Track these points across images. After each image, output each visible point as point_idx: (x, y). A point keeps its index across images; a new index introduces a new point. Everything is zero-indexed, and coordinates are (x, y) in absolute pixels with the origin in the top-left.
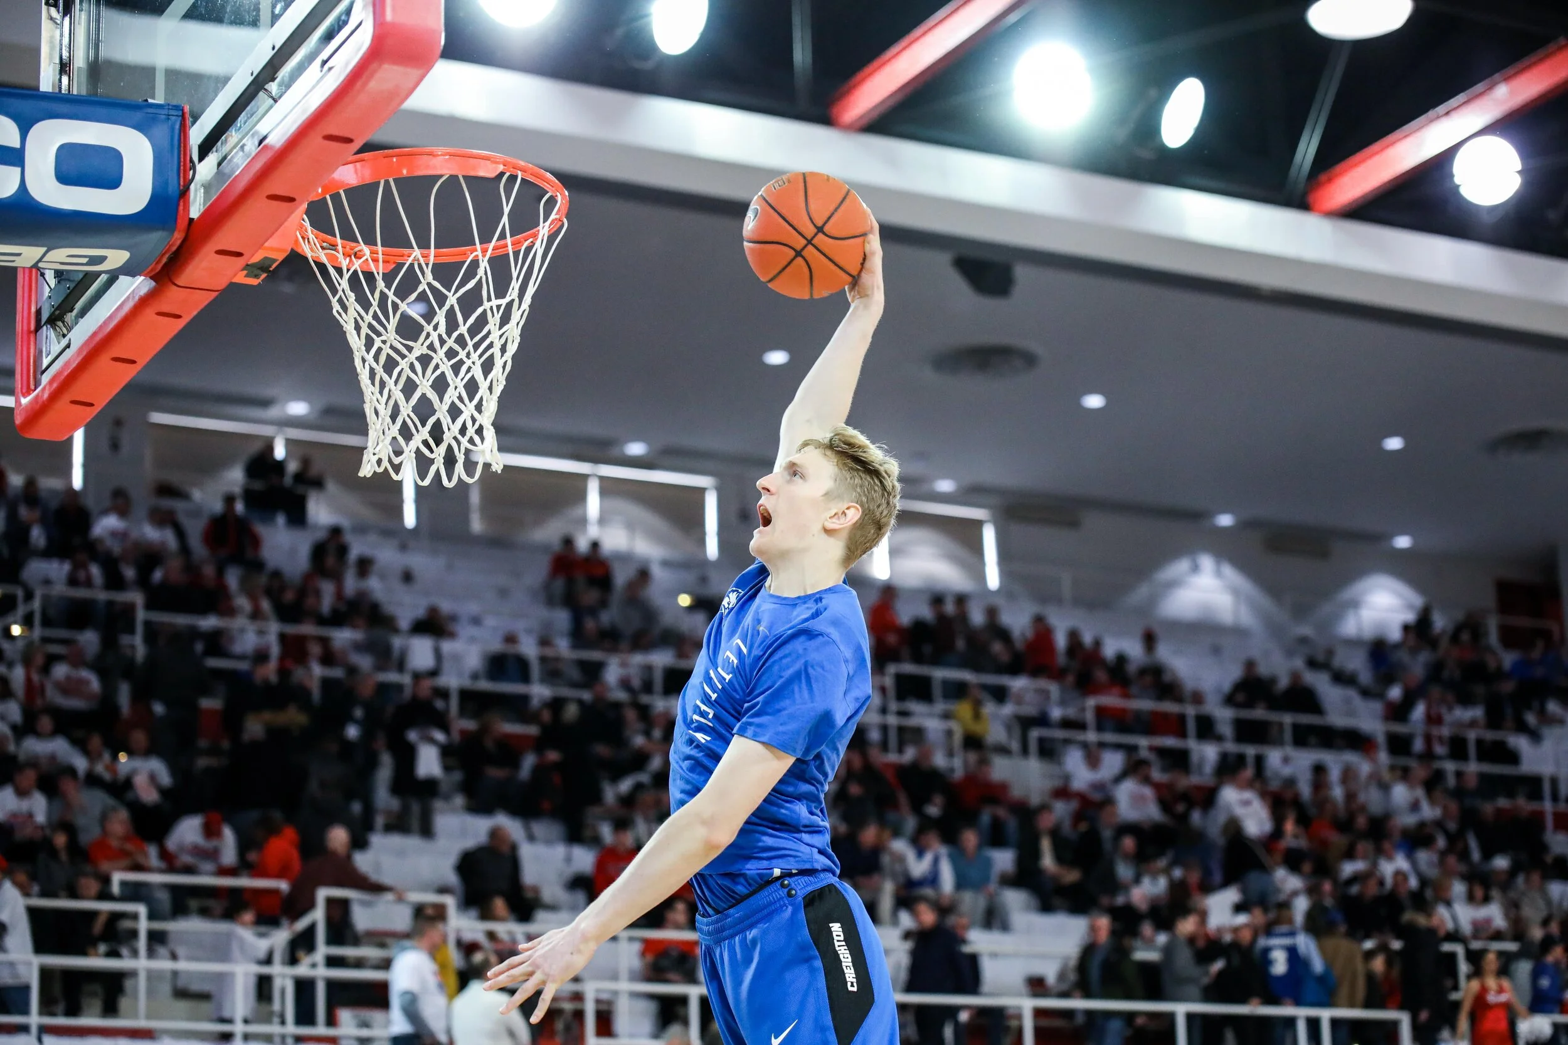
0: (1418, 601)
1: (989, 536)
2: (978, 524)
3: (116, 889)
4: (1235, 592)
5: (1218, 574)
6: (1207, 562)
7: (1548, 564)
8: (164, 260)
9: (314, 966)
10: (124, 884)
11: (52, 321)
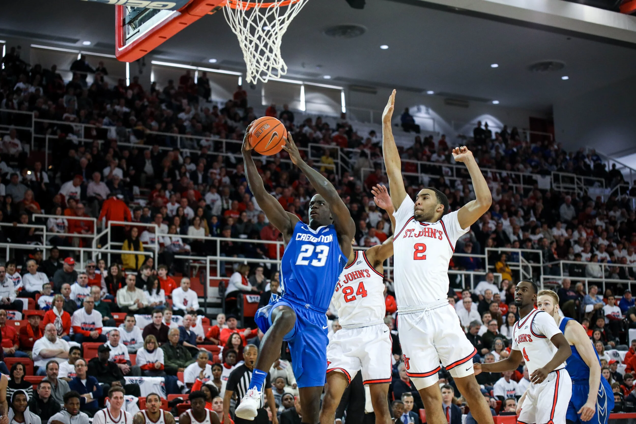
0: (502, 125)
1: (343, 95)
2: (340, 91)
3: (33, 219)
4: (433, 119)
5: (428, 113)
6: (423, 108)
7: (549, 112)
8: (186, 6)
9: (107, 248)
10: (36, 218)
11: (130, 23)
